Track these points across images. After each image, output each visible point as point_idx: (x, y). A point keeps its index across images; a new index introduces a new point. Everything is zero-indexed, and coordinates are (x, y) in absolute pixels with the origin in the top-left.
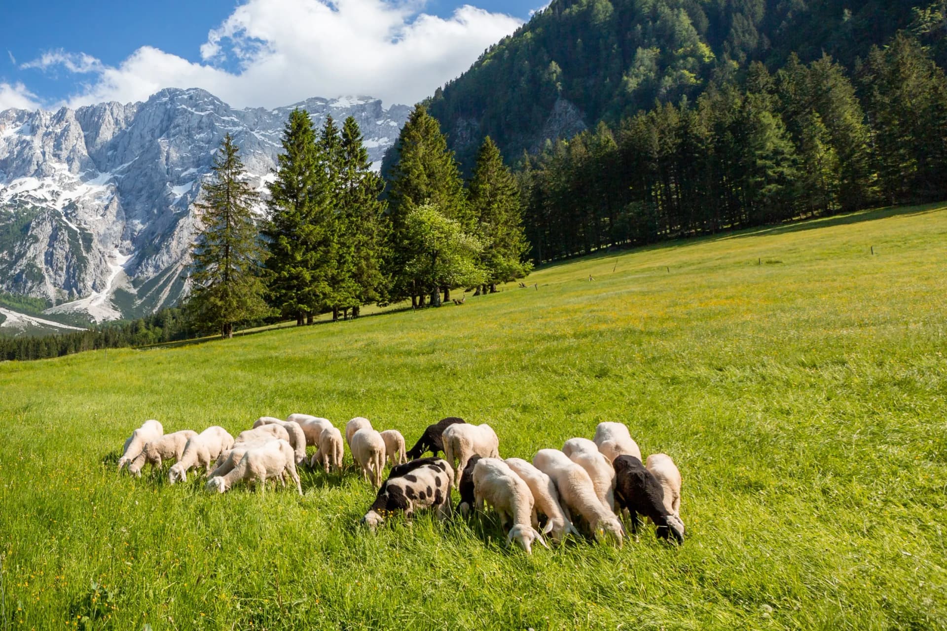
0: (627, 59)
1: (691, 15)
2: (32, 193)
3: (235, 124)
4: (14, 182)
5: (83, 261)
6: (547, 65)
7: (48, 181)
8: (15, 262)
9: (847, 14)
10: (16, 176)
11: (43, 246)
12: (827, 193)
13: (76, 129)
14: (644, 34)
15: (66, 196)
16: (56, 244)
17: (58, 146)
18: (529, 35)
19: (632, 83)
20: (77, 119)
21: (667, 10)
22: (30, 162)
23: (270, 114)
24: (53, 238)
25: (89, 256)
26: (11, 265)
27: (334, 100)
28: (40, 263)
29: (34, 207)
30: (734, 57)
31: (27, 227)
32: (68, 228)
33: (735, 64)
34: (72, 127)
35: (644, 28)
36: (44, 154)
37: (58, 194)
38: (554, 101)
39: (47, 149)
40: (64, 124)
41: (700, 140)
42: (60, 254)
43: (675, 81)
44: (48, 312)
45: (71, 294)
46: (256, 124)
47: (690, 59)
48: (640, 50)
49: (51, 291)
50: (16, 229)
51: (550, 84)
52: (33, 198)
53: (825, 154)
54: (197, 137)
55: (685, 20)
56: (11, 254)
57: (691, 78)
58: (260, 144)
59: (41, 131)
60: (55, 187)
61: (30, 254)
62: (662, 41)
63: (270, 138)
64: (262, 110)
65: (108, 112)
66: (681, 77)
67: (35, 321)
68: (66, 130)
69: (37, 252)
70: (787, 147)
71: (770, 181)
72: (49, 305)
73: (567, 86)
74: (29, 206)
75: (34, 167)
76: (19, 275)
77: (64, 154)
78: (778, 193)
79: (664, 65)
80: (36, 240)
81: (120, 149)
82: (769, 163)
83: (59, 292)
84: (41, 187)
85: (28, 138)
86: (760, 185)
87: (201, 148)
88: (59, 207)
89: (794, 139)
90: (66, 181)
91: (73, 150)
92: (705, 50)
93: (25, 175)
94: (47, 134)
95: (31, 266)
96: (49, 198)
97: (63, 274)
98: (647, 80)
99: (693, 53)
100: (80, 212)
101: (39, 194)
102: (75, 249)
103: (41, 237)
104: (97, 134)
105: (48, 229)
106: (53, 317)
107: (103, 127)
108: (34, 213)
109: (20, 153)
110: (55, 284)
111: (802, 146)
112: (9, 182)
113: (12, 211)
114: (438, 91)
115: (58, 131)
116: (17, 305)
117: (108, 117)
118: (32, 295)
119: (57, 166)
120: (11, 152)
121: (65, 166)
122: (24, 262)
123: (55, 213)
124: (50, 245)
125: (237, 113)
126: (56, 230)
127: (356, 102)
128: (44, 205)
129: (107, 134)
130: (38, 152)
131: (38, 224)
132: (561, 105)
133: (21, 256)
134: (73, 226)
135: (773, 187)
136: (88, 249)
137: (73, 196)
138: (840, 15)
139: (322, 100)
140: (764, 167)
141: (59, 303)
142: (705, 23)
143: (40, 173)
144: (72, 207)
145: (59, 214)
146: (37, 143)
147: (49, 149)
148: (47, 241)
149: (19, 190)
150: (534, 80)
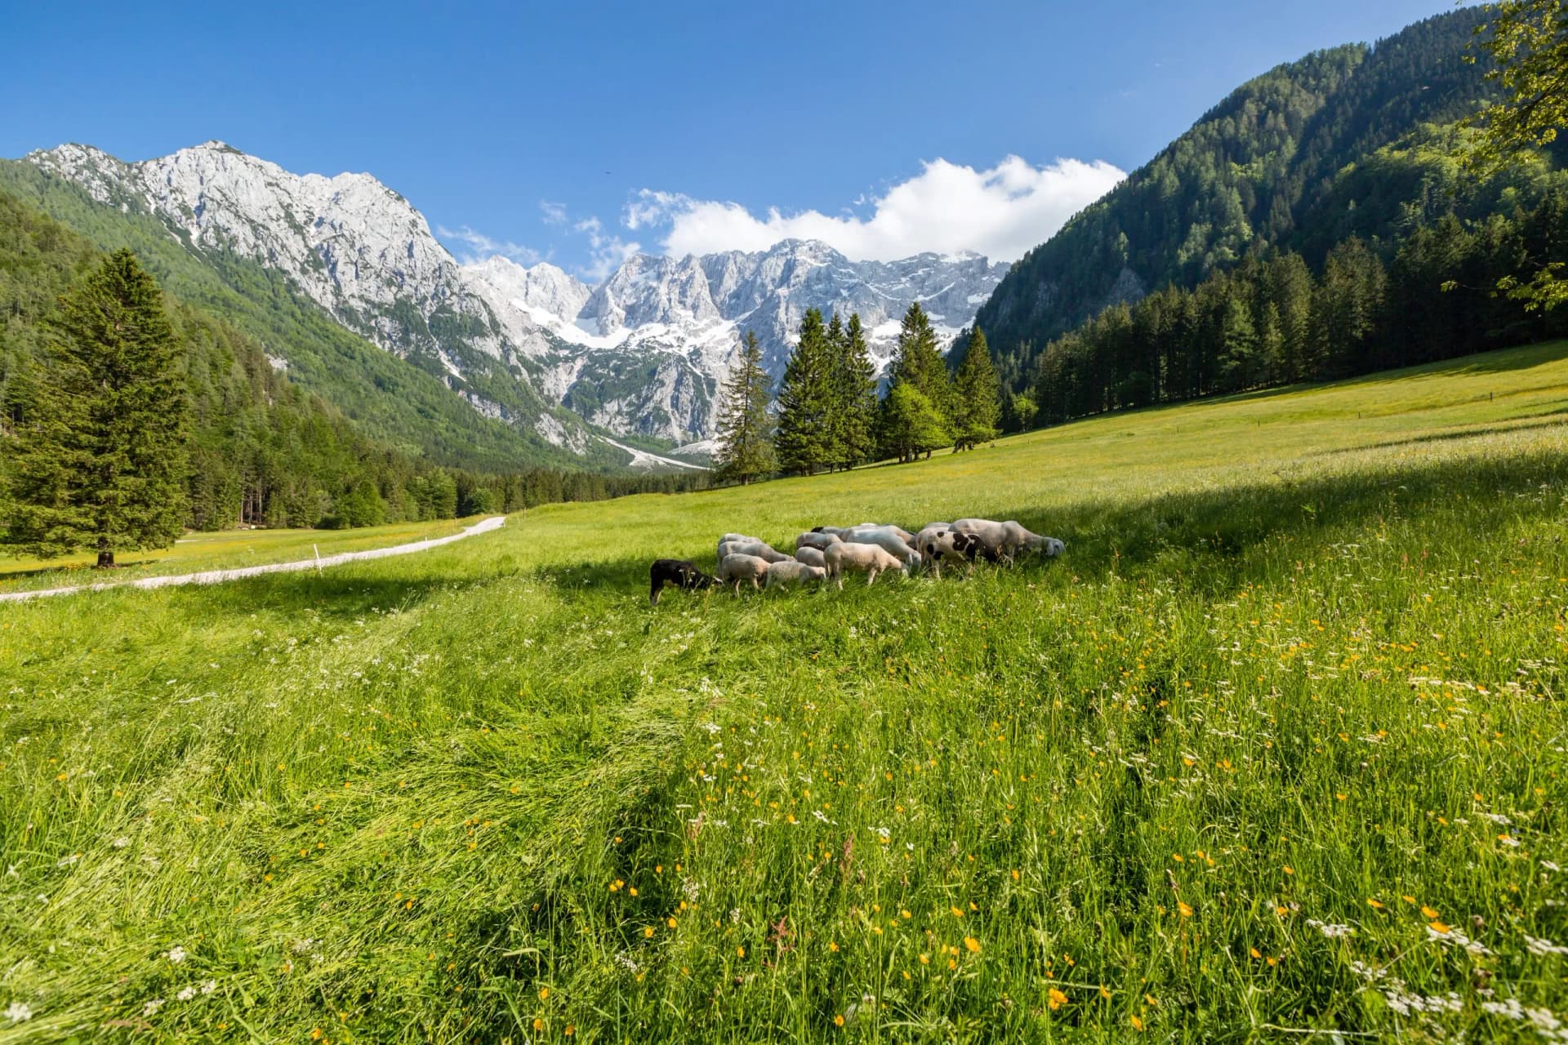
0: (1184, 234)
1: (1242, 194)
2: (659, 339)
3: (851, 276)
4: (643, 327)
5: (706, 405)
6: (1117, 237)
7: (674, 327)
8: (643, 405)
9: (1352, 205)
10: (643, 321)
11: (669, 390)
12: (1272, 370)
13: (700, 277)
14: (1201, 210)
15: (691, 342)
16: (682, 389)
17: (683, 293)
18: (1105, 206)
19: (1183, 257)
20: (702, 266)
21: (1223, 189)
22: (656, 308)
23: (884, 267)
24: (679, 382)
25: (713, 401)
26: (640, 407)
27: (944, 256)
28: (667, 406)
29: (661, 353)
30: (1267, 238)
31: (653, 372)
32: (692, 373)
33: (1265, 243)
34: (697, 275)
35: (1201, 205)
36: (670, 300)
37: (683, 340)
38: (1120, 268)
39: (673, 296)
40: (689, 272)
41: (1190, 322)
42: (685, 398)
43: (1216, 256)
44: (674, 452)
45: (695, 436)
46: (871, 277)
47: (1232, 237)
48: (1194, 226)
49: (677, 433)
50: (643, 373)
51: (1119, 253)
52: (660, 344)
53: (1274, 336)
54: (816, 288)
55: (1236, 198)
56: (639, 397)
57: (1229, 254)
58: (875, 297)
59: (668, 277)
60: (681, 334)
61: (657, 397)
62: (1215, 218)
63: (884, 291)
64: (877, 263)
65: (732, 261)
66: (1223, 253)
67: (662, 461)
68: (691, 277)
69: (663, 396)
70: (1249, 329)
71: (1232, 358)
72: (675, 445)
73: (1133, 256)
74: (656, 352)
75: (660, 314)
76: (647, 417)
77: (689, 301)
78: (1236, 368)
79: (1212, 240)
80: (662, 384)
81: (743, 298)
82: (1233, 343)
83: (684, 433)
84: (667, 333)
85: (654, 284)
86: (1224, 361)
87: (819, 299)
88: (684, 353)
89: (1255, 324)
90: (691, 328)
91: (697, 298)
92: (1246, 230)
93: (651, 320)
94: (673, 281)
95: (657, 409)
96: (675, 343)
97: (688, 416)
98: (1196, 254)
99: (1237, 232)
100: (704, 358)
101: (665, 340)
102: (699, 393)
103: (667, 381)
104: (721, 283)
105: (673, 373)
106: (679, 457)
107: (727, 276)
108: (661, 359)
109: (647, 299)
110: (680, 426)
111: (1260, 328)
112: (637, 327)
113: (639, 355)
114: (1027, 255)
115: (684, 278)
116: (645, 446)
117: (731, 266)
118: (659, 437)
119: (683, 313)
120: (638, 298)
121: (691, 313)
122: (651, 405)
123: (681, 359)
124: (676, 389)
125: (853, 265)
126: (681, 375)
127: (965, 258)
128: (670, 350)
129: (730, 283)
130: (664, 298)
131: (665, 369)
132: (1126, 273)
133: (648, 399)
134: (698, 371)
135: (1234, 363)
136: (712, 393)
137: (698, 342)
138: (1348, 204)
139: (933, 255)
140: (1230, 347)
141: (684, 443)
142: (1252, 202)
143: (666, 320)
144: (696, 353)
145: (684, 360)
146: (663, 289)
147: (675, 296)
148: (672, 385)
149: (645, 335)
150: (1106, 250)
